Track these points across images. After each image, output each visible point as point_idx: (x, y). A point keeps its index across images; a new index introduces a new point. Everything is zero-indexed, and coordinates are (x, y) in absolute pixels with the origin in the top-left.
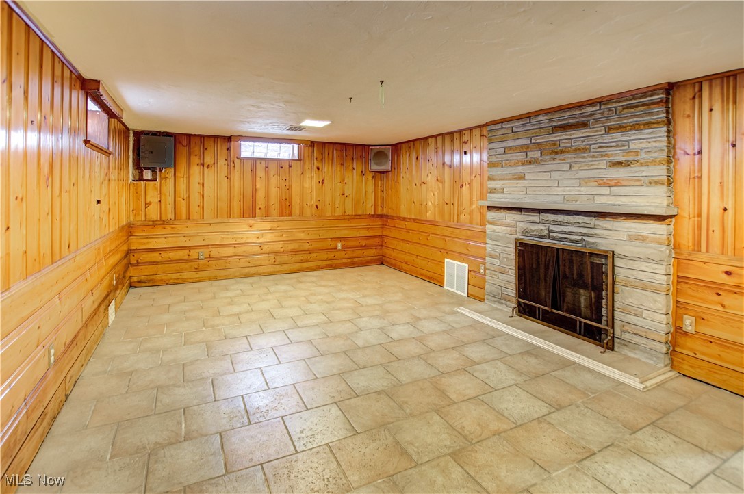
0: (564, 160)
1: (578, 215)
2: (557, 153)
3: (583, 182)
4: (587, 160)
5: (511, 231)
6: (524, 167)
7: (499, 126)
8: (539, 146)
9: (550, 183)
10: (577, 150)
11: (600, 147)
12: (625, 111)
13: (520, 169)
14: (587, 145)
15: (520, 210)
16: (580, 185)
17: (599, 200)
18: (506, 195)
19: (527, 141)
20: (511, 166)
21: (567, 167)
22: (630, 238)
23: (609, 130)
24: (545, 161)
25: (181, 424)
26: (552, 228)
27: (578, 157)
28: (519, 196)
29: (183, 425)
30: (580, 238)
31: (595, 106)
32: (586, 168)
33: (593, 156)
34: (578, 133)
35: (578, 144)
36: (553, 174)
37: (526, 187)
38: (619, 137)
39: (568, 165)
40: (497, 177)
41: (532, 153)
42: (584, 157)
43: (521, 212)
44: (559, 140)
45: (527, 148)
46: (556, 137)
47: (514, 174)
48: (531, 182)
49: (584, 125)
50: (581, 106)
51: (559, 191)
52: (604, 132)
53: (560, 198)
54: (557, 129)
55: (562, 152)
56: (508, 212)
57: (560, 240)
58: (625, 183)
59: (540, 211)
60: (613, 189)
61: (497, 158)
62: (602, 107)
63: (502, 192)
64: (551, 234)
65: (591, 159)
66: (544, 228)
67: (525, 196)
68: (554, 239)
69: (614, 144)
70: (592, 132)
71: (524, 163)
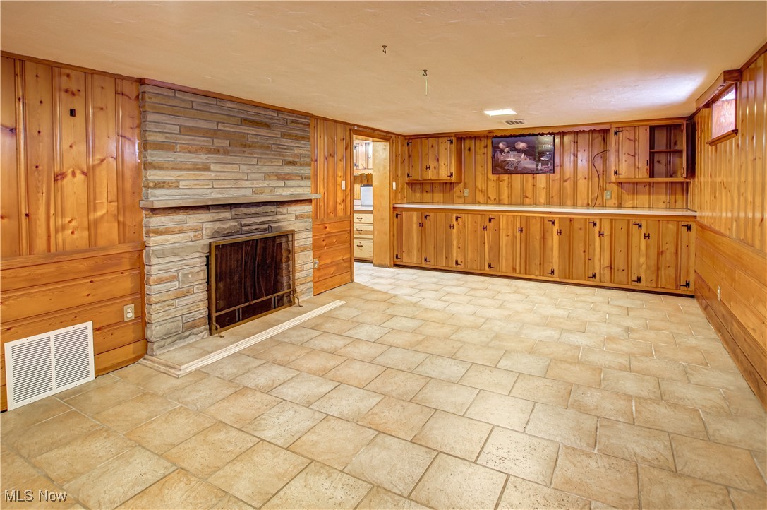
0: (251, 154)
1: (266, 205)
2: (245, 146)
3: (267, 176)
4: (270, 157)
5: (195, 236)
6: (209, 155)
7: (171, 93)
8: (228, 135)
9: (239, 176)
10: (262, 147)
11: (279, 148)
12: (293, 124)
13: (203, 157)
14: (269, 143)
15: (206, 208)
16: (265, 179)
17: (279, 191)
18: (182, 191)
19: (213, 126)
20: (190, 152)
21: (254, 161)
22: (297, 217)
23: (284, 135)
24: (234, 152)
25: (636, 410)
26: (244, 222)
27: (262, 153)
28: (204, 191)
29: (634, 408)
30: (267, 226)
31: (275, 112)
32: (270, 164)
33: (275, 155)
34: (263, 132)
35: (263, 141)
36: (241, 166)
37: (212, 180)
38: (290, 143)
39: (256, 160)
40: (166, 165)
41: (220, 141)
42: (268, 154)
43: (209, 210)
44: (248, 134)
45: (213, 134)
46: (245, 129)
47: (196, 164)
48: (218, 174)
49: (267, 126)
50: (265, 108)
51: (247, 184)
52: (279, 136)
53: (249, 192)
54: (244, 121)
55: (250, 146)
56: (192, 212)
57: (252, 231)
58: (293, 178)
59: (231, 206)
60: (286, 182)
61: (166, 138)
62: (280, 115)
63: (177, 187)
64: (244, 228)
65: (272, 157)
66: (237, 224)
67: (212, 190)
68: (247, 232)
69: (285, 147)
70: (274, 134)
71: (209, 151)
